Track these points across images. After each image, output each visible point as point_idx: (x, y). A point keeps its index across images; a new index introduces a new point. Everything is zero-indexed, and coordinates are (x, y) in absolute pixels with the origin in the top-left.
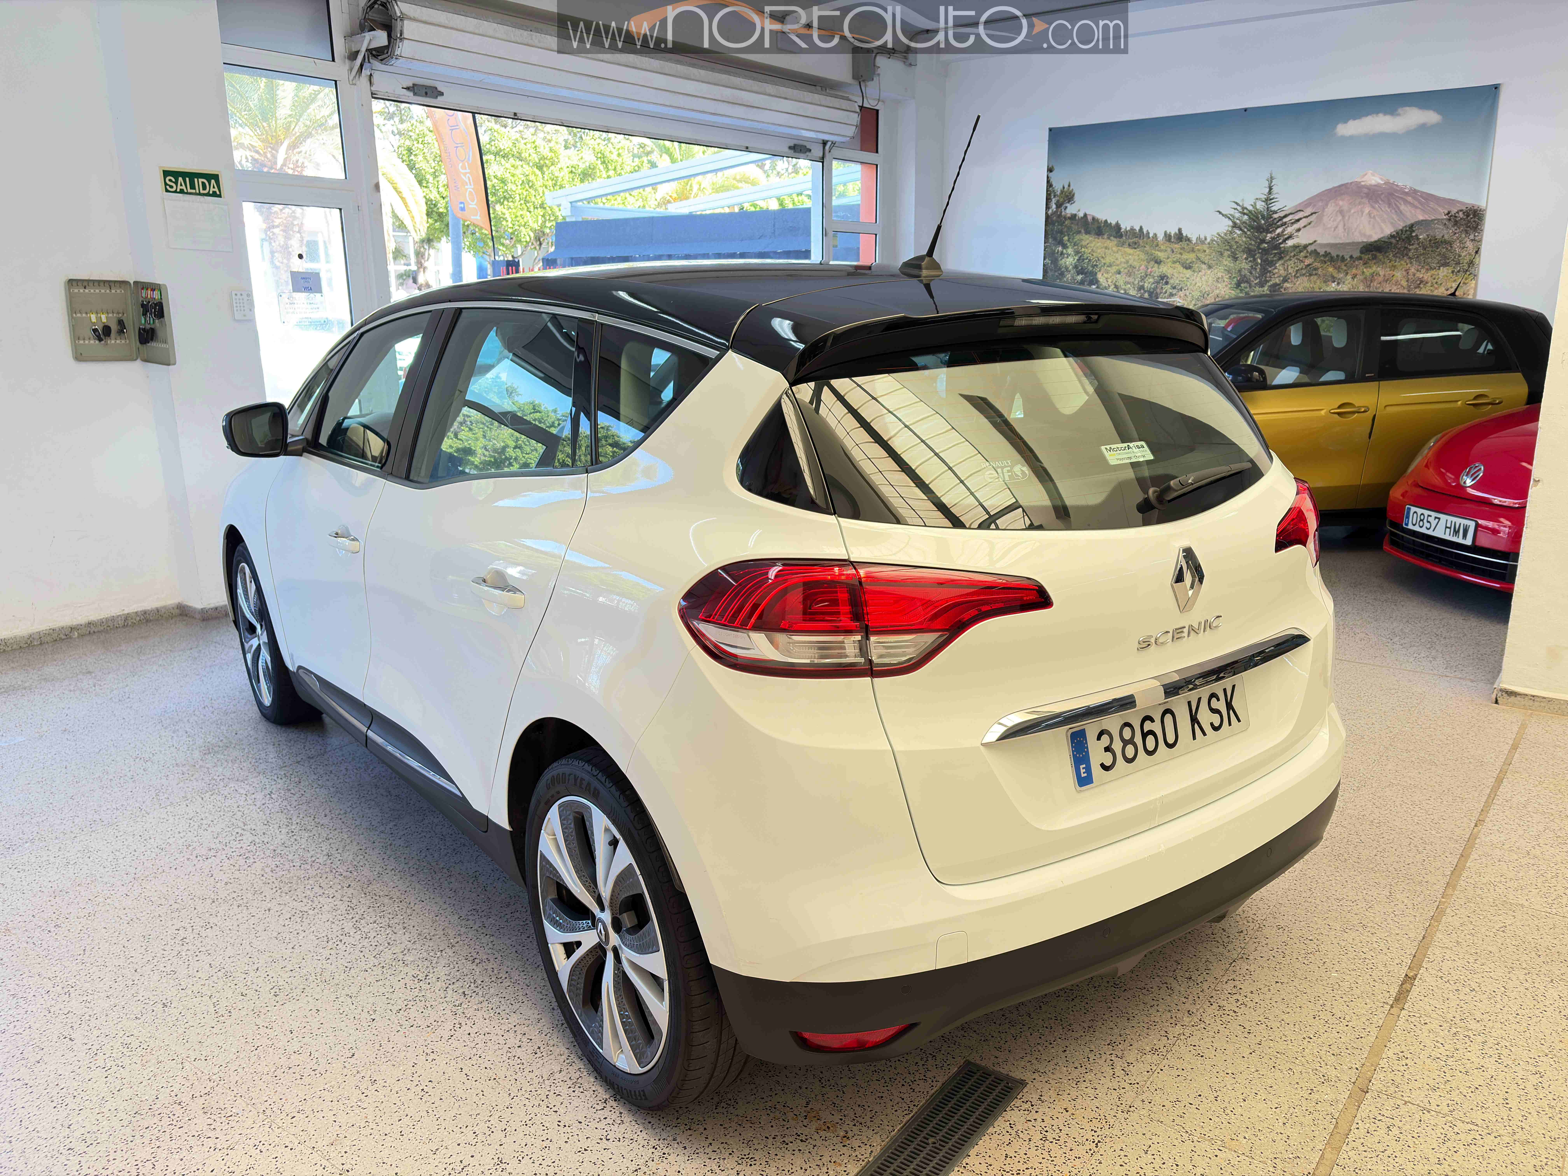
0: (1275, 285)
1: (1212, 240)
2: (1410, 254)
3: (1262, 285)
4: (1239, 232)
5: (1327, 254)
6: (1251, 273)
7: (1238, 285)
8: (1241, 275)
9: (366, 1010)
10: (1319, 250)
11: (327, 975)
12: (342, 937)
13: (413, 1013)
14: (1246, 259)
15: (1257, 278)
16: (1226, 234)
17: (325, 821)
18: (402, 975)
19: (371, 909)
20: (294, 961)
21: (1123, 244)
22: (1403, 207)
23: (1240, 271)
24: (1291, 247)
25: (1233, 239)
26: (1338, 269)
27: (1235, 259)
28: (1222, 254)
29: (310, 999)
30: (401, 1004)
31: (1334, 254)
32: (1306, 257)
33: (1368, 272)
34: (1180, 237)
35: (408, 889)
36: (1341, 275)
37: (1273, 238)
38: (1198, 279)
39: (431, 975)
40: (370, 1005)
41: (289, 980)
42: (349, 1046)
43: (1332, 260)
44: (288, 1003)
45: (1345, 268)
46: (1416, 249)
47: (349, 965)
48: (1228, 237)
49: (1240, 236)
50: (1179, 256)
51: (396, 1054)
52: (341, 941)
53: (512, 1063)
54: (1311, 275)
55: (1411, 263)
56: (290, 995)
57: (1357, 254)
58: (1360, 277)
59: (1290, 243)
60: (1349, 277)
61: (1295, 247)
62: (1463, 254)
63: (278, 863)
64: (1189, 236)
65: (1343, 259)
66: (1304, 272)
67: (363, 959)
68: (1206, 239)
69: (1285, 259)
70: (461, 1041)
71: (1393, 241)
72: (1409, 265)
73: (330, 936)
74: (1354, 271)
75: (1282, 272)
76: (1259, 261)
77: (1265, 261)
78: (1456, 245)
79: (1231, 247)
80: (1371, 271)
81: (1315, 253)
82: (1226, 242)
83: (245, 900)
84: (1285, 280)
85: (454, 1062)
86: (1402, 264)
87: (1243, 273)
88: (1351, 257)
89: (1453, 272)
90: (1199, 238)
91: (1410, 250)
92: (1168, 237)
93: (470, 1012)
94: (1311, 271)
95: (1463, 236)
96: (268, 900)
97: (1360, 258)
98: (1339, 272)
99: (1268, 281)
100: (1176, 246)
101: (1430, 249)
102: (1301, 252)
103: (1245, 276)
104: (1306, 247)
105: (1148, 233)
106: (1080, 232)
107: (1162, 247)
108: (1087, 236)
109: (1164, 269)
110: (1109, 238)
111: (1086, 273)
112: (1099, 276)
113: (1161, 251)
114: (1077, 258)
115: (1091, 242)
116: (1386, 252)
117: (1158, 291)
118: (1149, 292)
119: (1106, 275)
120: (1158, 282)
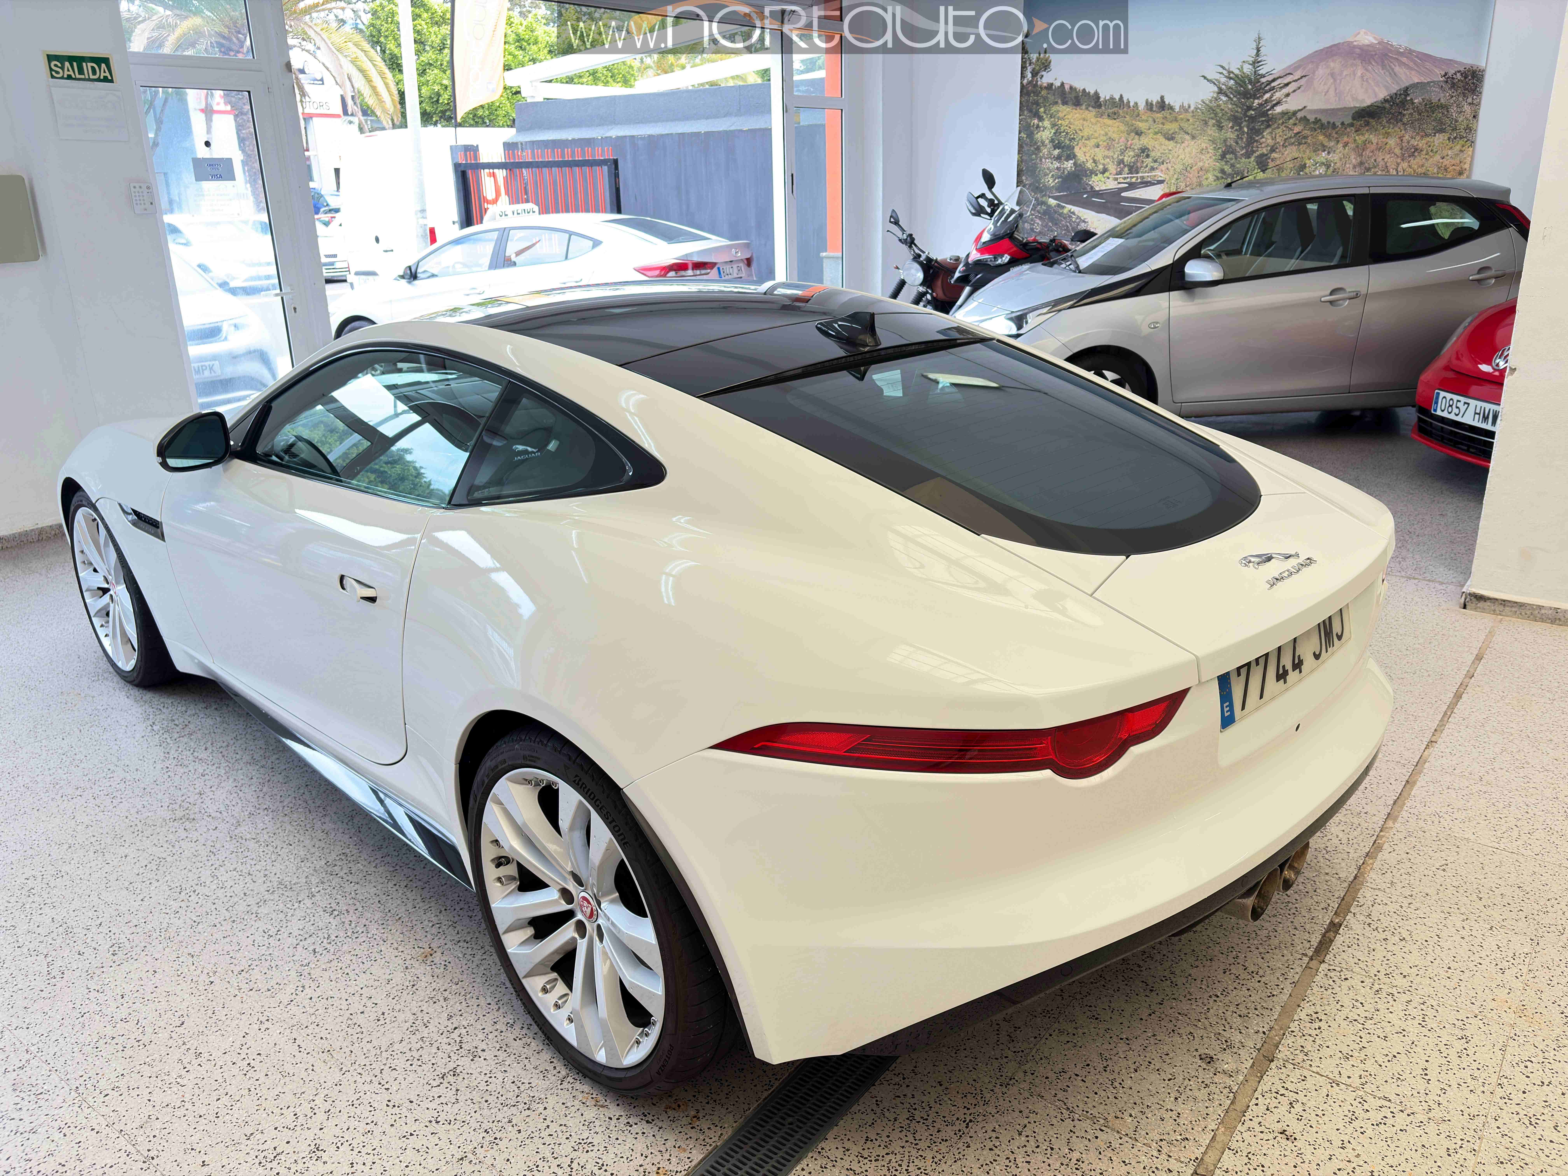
0: (1262, 155)
1: (1196, 108)
2: (1405, 120)
3: (1248, 155)
4: (1224, 98)
5: (1317, 121)
6: (1237, 143)
7: (1223, 156)
8: (1226, 146)
9: (205, 971)
10: (1308, 117)
11: (172, 930)
12: (196, 888)
13: (256, 974)
14: (1232, 127)
15: (1243, 148)
16: (1211, 101)
17: (203, 755)
18: (253, 931)
19: (234, 854)
20: (140, 915)
21: (1102, 115)
22: (1397, 69)
23: (1225, 141)
24: (1279, 113)
25: (1219, 106)
26: (1329, 137)
27: (1220, 127)
28: (1206, 123)
29: (149, 958)
30: (244, 964)
31: (1324, 121)
32: (1295, 124)
33: (1360, 139)
34: (1162, 105)
35: (277, 831)
36: (1332, 144)
37: (1260, 105)
38: (1181, 150)
39: (283, 930)
40: (211, 965)
41: (131, 937)
42: (180, 1013)
43: (1322, 127)
44: (125, 963)
45: (1336, 136)
46: (1411, 114)
47: (197, 919)
48: (1213, 104)
49: (1225, 103)
50: (1161, 126)
51: (228, 1022)
52: (194, 891)
53: (350, 1031)
54: (1300, 144)
55: (1405, 129)
56: (129, 954)
57: (1348, 120)
58: (1352, 145)
59: (1278, 109)
60: (1340, 145)
61: (1283, 113)
62: (1460, 120)
63: (146, 803)
64: (1172, 104)
65: (1334, 126)
66: (1293, 140)
67: (214, 912)
68: (1189, 107)
69: (1273, 127)
70: (301, 1007)
71: (1387, 106)
72: (1403, 132)
73: (184, 886)
74: (1345, 139)
75: (1270, 142)
76: (1246, 130)
77: (1251, 130)
78: (1453, 110)
79: (1216, 115)
80: (1363, 138)
81: (1305, 119)
82: (1211, 109)
83: (103, 846)
84: (1273, 150)
85: (289, 1031)
86: (1396, 130)
87: (1228, 144)
88: (1343, 124)
89: (1449, 139)
90: (1182, 107)
91: (1404, 115)
92: (1149, 106)
93: (316, 973)
94: (1300, 140)
95: (1461, 99)
96: (126, 846)
97: (1352, 125)
98: (1330, 140)
99: (1254, 152)
100: (1158, 115)
101: (1425, 114)
102: (1290, 119)
103: (1230, 146)
104: (1295, 113)
105: (1129, 102)
106: (1056, 103)
107: (1143, 117)
108: (1064, 107)
109: (1145, 141)
110: (1087, 109)
111: (1063, 147)
112: (1076, 150)
113: (1142, 121)
114: (1053, 131)
115: (1069, 113)
116: (1379, 118)
117: (1139, 164)
118: (1129, 166)
119: (1084, 149)
120: (1138, 156)
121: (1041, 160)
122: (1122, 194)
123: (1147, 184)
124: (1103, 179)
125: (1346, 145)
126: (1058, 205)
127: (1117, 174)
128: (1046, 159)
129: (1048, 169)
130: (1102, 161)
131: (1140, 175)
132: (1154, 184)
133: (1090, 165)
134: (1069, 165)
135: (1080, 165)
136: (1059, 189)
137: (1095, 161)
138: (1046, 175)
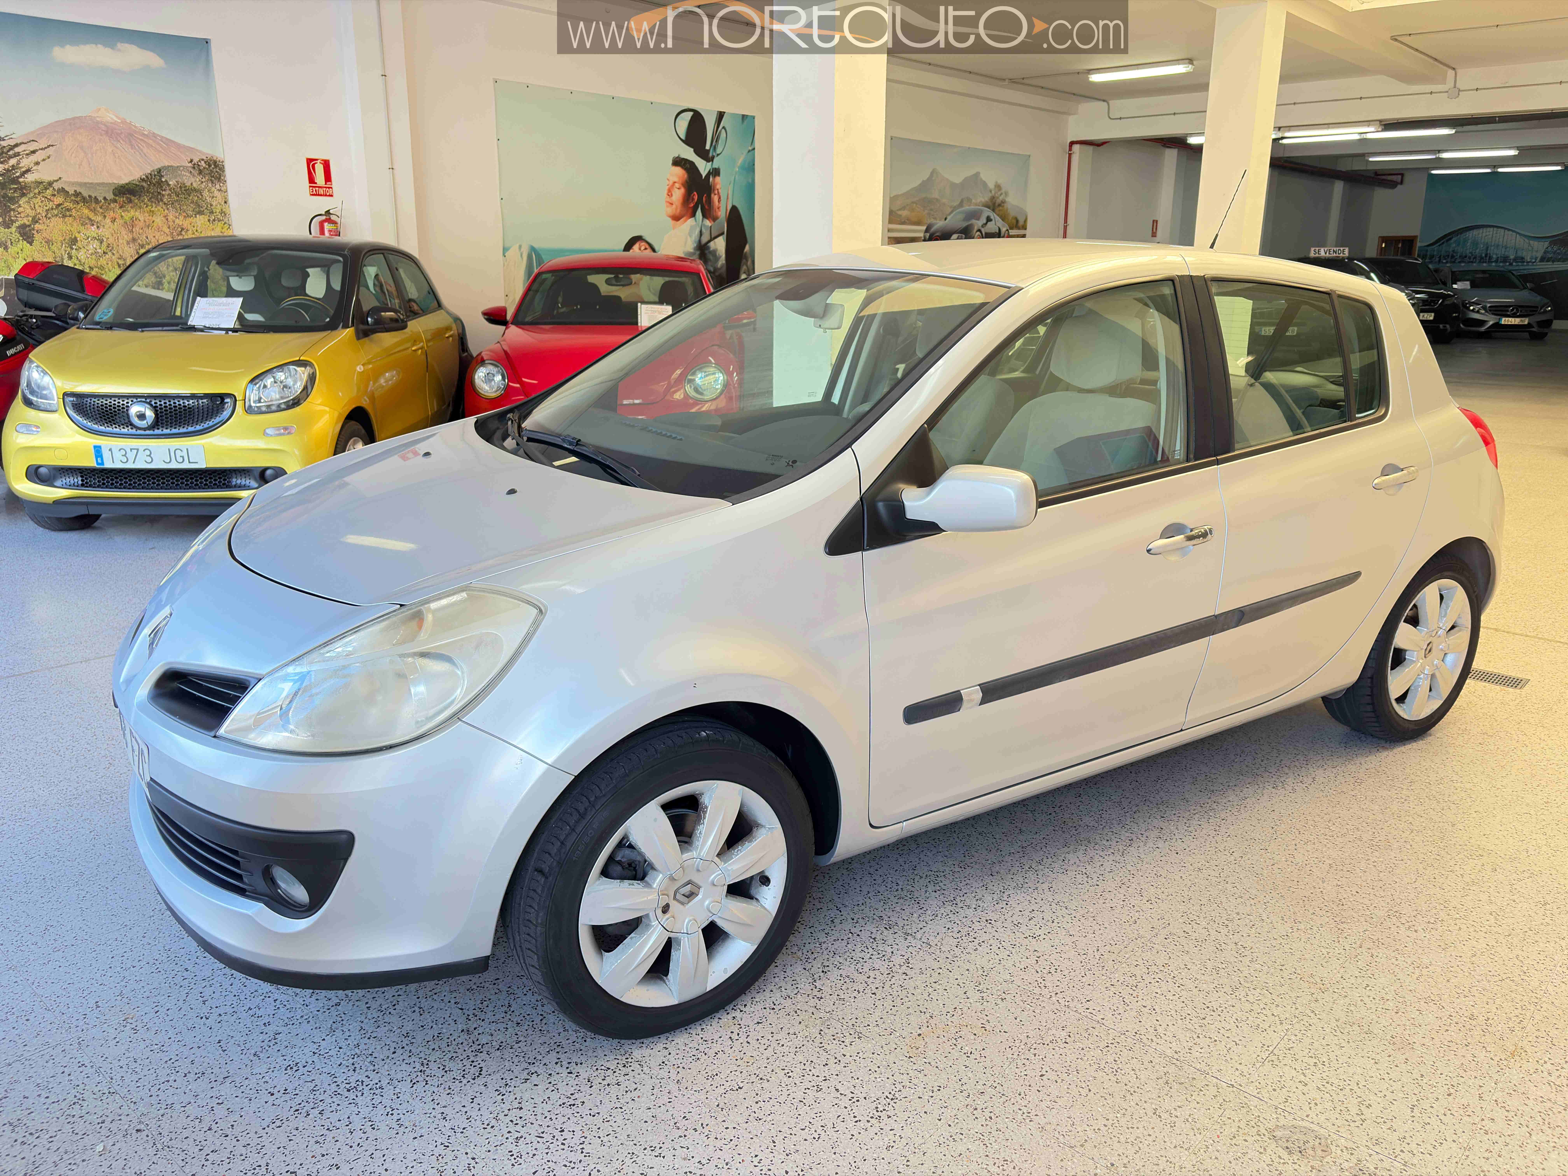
2: (165, 200)
3: (6, 225)
5: (77, 194)
10: (67, 189)
22: (145, 150)
24: (32, 182)
26: (94, 211)
31: (86, 194)
32: (54, 195)
37: (7, 171)
43: (85, 200)
45: (101, 211)
46: (170, 195)
54: (64, 216)
55: (168, 209)
57: (110, 196)
59: (31, 177)
60: (108, 220)
61: (38, 182)
62: (214, 203)
65: (96, 200)
66: (56, 212)
69: (28, 196)
71: (144, 184)
72: (166, 211)
74: (112, 214)
75: (30, 211)
77: (4, 196)
78: (206, 194)
81: (64, 191)
84: (35, 221)
86: (159, 209)
88: (105, 199)
91: (163, 195)
94: (64, 212)
95: (210, 185)
97: (115, 201)
98: (96, 215)
101: (182, 196)
102: (46, 188)
104: (51, 183)
116: (140, 196)
125: (113, 220)
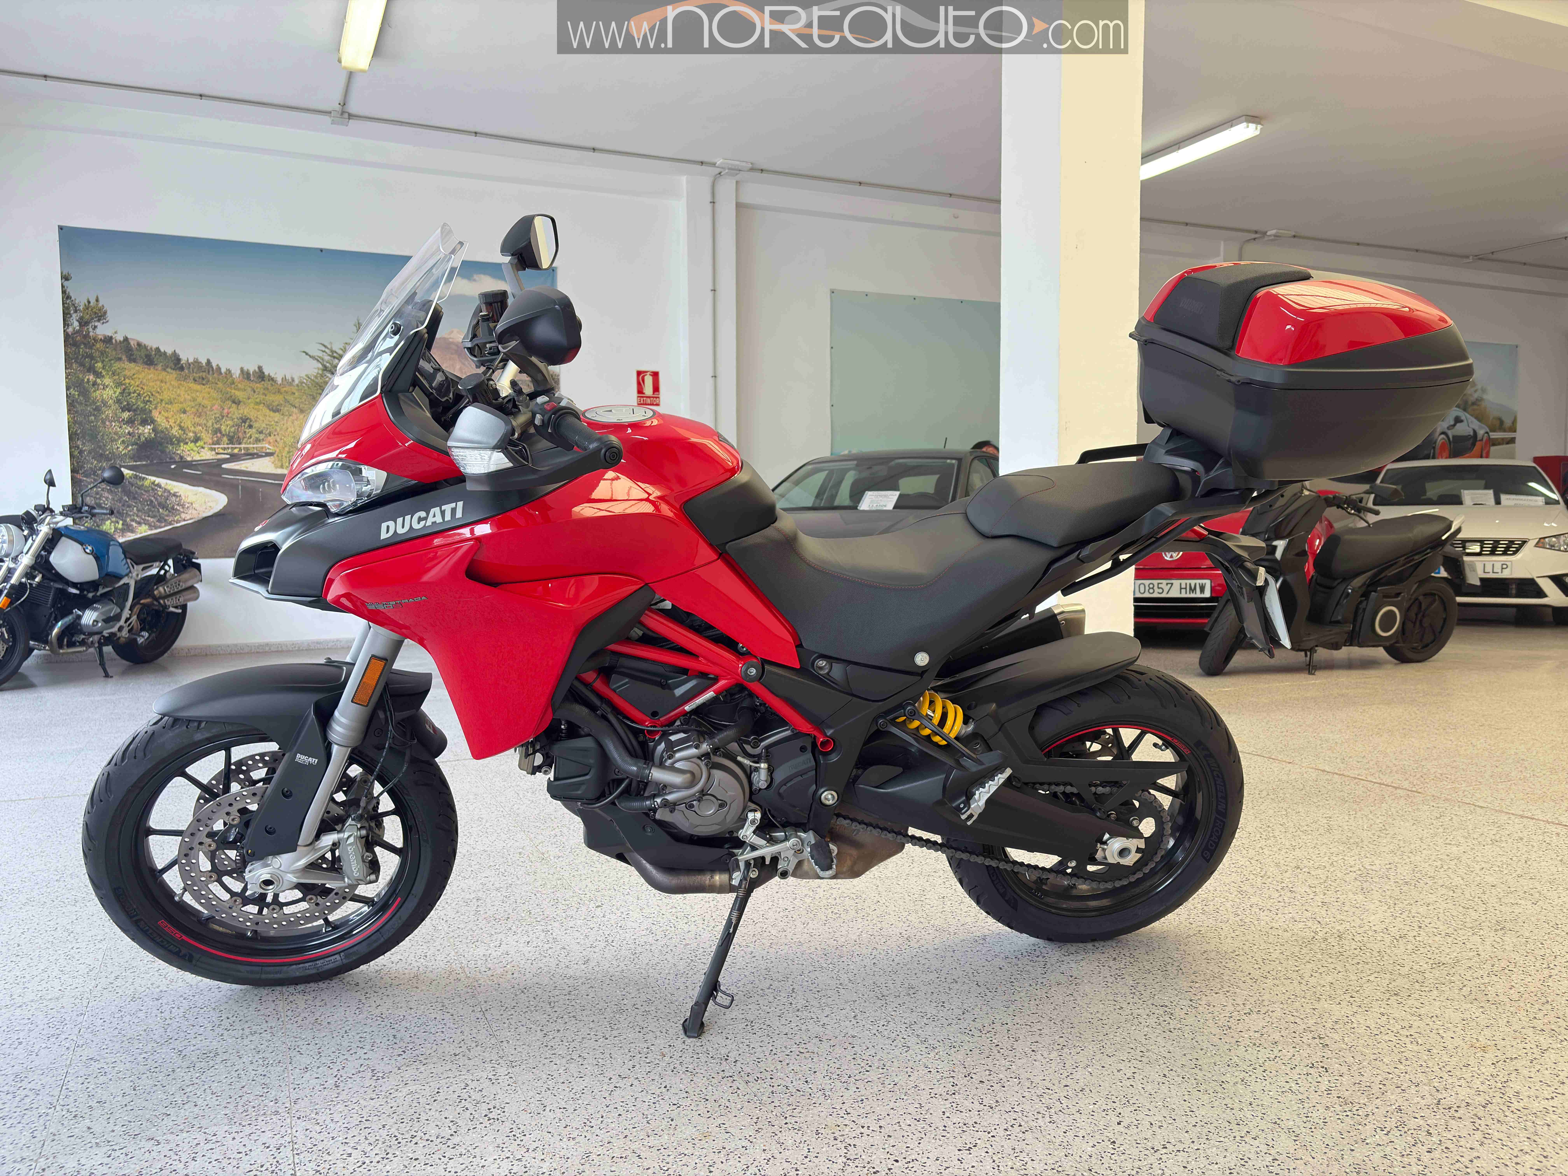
1: (302, 383)
16: (316, 377)
21: (185, 378)
34: (261, 376)
38: (290, 423)
48: (317, 381)
50: (263, 397)
64: (272, 375)
68: (293, 380)
90: (284, 379)
92: (246, 375)
100: (258, 385)
105: (219, 368)
106: (120, 359)
107: (239, 385)
108: (132, 365)
109: (246, 411)
110: (164, 370)
111: (135, 410)
112: (155, 414)
113: (239, 390)
114: (119, 391)
115: (138, 372)
117: (240, 435)
118: (228, 436)
119: (166, 414)
120: (239, 426)
121: (103, 422)
122: (224, 466)
123: (252, 455)
124: (195, 449)
126: (136, 477)
127: (213, 444)
128: (111, 422)
129: (116, 433)
130: (193, 429)
131: (243, 446)
132: (261, 456)
133: (175, 431)
134: (147, 430)
135: (162, 432)
136: (134, 458)
137: (181, 428)
138: (113, 440)
